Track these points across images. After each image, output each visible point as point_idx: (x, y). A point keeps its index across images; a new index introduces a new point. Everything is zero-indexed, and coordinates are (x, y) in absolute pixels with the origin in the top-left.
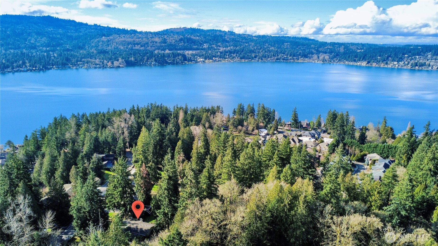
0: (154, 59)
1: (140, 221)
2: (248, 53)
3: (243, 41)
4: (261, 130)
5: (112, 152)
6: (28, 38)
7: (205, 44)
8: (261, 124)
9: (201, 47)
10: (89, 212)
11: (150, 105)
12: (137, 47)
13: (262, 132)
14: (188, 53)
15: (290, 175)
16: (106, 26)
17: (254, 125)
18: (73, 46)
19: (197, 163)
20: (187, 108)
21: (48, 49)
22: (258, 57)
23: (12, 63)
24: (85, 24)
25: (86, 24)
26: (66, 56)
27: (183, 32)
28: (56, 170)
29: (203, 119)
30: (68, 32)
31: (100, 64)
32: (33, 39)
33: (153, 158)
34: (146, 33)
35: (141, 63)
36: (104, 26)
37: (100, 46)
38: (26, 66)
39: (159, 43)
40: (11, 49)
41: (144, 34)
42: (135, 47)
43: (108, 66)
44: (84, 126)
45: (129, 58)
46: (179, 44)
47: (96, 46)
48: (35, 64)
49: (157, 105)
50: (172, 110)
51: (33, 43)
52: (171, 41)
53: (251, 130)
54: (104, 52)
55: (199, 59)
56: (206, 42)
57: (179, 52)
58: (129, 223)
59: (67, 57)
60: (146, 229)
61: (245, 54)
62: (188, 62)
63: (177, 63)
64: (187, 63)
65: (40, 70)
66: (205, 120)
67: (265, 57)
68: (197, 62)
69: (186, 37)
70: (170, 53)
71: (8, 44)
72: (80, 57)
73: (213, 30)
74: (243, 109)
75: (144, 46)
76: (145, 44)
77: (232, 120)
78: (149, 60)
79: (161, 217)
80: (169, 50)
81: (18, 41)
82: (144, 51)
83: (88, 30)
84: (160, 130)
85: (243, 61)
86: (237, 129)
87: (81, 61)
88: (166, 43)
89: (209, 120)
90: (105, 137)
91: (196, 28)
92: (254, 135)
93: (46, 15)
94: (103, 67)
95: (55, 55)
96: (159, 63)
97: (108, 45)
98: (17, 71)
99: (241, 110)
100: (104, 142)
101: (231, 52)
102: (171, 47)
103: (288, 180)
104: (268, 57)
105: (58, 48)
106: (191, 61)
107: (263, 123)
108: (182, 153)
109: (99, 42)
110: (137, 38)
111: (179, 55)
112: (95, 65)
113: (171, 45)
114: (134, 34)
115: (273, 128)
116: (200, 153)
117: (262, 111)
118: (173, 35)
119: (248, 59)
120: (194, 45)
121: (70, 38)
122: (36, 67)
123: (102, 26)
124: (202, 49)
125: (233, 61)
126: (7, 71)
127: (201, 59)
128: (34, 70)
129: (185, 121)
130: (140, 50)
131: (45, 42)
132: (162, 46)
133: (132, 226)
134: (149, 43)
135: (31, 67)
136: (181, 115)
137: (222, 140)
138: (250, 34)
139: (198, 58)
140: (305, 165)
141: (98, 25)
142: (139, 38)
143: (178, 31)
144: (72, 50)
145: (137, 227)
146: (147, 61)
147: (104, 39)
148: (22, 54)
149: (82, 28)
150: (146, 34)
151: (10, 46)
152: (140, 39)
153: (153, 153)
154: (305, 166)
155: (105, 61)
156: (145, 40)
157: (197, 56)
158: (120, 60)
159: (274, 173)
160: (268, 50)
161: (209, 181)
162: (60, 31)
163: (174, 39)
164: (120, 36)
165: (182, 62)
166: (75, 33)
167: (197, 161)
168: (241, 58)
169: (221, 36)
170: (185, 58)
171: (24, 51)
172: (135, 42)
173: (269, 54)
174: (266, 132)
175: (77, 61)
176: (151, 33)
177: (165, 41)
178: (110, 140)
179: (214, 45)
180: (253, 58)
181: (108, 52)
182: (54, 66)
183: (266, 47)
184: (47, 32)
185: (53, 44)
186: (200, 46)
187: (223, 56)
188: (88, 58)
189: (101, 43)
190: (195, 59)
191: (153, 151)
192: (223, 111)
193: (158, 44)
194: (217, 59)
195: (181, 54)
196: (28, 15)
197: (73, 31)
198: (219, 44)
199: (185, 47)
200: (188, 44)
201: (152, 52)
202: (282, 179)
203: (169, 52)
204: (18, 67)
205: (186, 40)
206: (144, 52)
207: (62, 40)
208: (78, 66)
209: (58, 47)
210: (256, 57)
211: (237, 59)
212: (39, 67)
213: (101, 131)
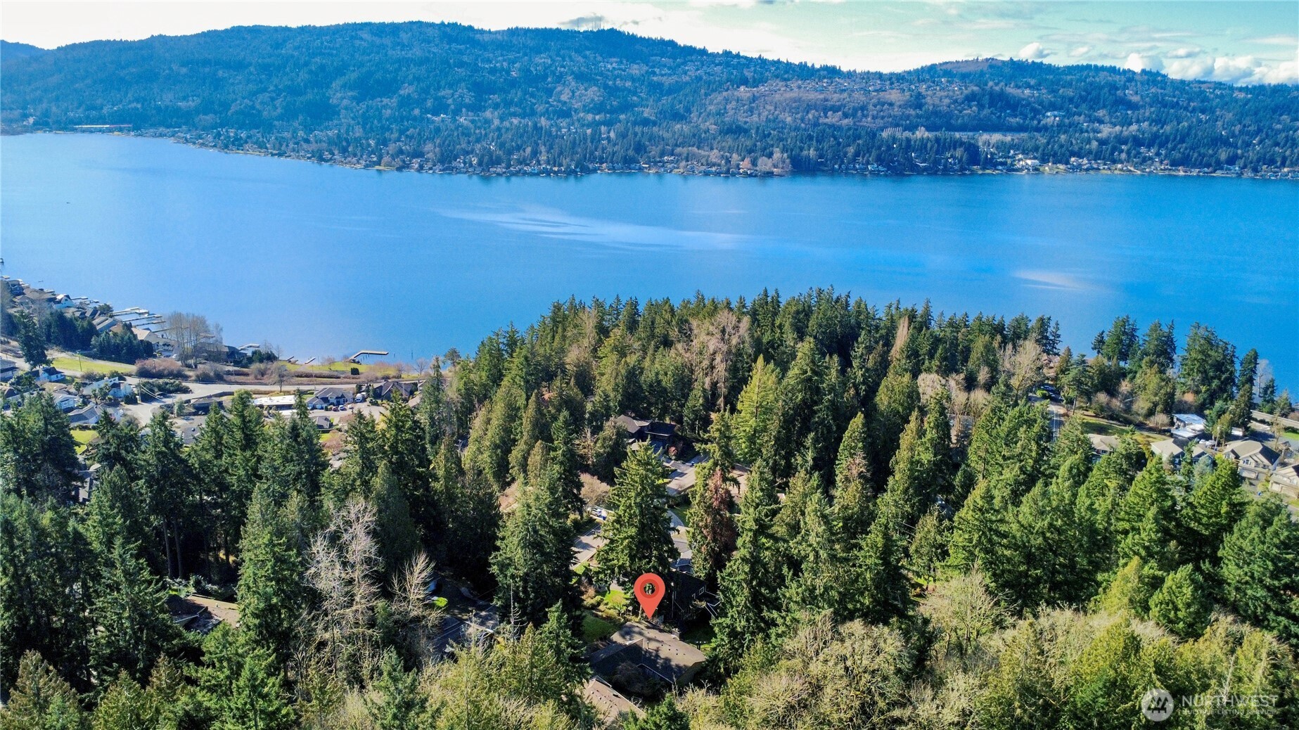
0: (874, 153)
1: (673, 636)
2: (1204, 146)
3: (1192, 104)
4: (1183, 417)
5: (671, 419)
6: (555, 88)
7: (1049, 114)
8: (1189, 398)
9: (1035, 122)
10: (525, 579)
11: (814, 294)
12: (832, 118)
13: (1185, 425)
14: (988, 140)
15: (1188, 605)
16: (755, 55)
17: (1156, 395)
18: (661, 113)
19: (906, 491)
20: (927, 314)
21: (597, 117)
22: (1242, 162)
23: (510, 153)
24: (700, 50)
25: (703, 52)
26: (637, 139)
27: (982, 74)
28: (515, 445)
29: (974, 356)
30: (654, 73)
31: (719, 165)
32: (567, 90)
33: (775, 455)
34: (868, 76)
35: (836, 166)
36: (749, 55)
37: (731, 113)
38: (539, 163)
39: (900, 106)
40: (514, 115)
41: (858, 80)
42: (826, 117)
43: (741, 171)
44: (617, 333)
45: (801, 149)
46: (961, 112)
47: (718, 114)
48: (559, 157)
49: (835, 297)
50: (881, 314)
51: (565, 103)
52: (937, 102)
53: (1144, 411)
54: (736, 130)
55: (1019, 160)
56: (1053, 107)
57: (957, 135)
58: (640, 634)
59: (640, 141)
60: (682, 664)
61: (1193, 149)
62: (984, 168)
63: (947, 172)
64: (980, 172)
65: (569, 173)
66: (978, 359)
67: (1271, 162)
68: (1011, 169)
69: (988, 88)
70: (928, 139)
71: (508, 104)
72: (671, 142)
73: (1088, 67)
74: (1132, 336)
75: (854, 115)
76: (855, 110)
77: (1076, 371)
78: (860, 158)
79: (722, 640)
80: (928, 129)
81: (532, 95)
82: (849, 129)
83: (705, 68)
84: (809, 373)
85: (1182, 173)
86: (1090, 400)
87: (672, 154)
88: (919, 106)
89: (996, 361)
90: (657, 374)
91: (1030, 61)
92: (1151, 430)
93: (606, 27)
94: (728, 172)
95: (612, 135)
96: (889, 168)
97: (751, 110)
98: (516, 174)
99: (1124, 338)
100: (651, 386)
101: (1137, 142)
102: (937, 120)
103: (1178, 620)
104: (1283, 165)
105: (622, 117)
106: (994, 165)
107: (1197, 392)
108: (861, 454)
109: (727, 100)
110: (835, 92)
111: (956, 144)
112: (708, 164)
113: (936, 113)
114: (830, 78)
115: (1227, 416)
116: (918, 462)
117: (1202, 352)
118: (948, 81)
119: (1200, 165)
120: (1010, 116)
121: (656, 88)
122: (560, 165)
123: (743, 57)
124: (1038, 130)
125: (1143, 170)
126: (495, 172)
127: (1029, 162)
128: (555, 173)
129: (913, 353)
130: (839, 128)
131: (593, 100)
132: (908, 117)
133: (645, 646)
134: (871, 107)
135: (549, 164)
136: (902, 335)
137: (1002, 435)
138: (1224, 80)
139: (1020, 156)
140: (1279, 579)
141: (734, 53)
142: (843, 91)
143: (965, 70)
144: (655, 124)
145: (657, 650)
146: (854, 160)
147: (743, 94)
148: (537, 128)
149: (692, 61)
150: (863, 78)
151: (512, 110)
152: (845, 95)
153: (777, 439)
154: (1276, 583)
155: (735, 156)
156: (859, 97)
157: (1018, 149)
158: (777, 155)
159: (1129, 585)
160: (1287, 137)
161: (882, 565)
162: (636, 70)
163: (946, 97)
164: (787, 86)
165: (962, 169)
166: (670, 75)
167: (908, 488)
168: (1175, 164)
169: (1113, 87)
170: (973, 155)
171: (543, 122)
172: (829, 104)
173: (1288, 153)
174: (1199, 425)
175: (662, 154)
176: (880, 76)
177: (918, 102)
178: (667, 382)
179: (1082, 118)
180: (1219, 165)
181: (746, 131)
182: (604, 165)
183: (1279, 126)
184: (601, 74)
185: (612, 106)
186: (1033, 119)
187: (1107, 153)
188: (693, 146)
189: (734, 103)
190: (1009, 161)
191: (779, 432)
192: (1059, 336)
193: (896, 111)
194: (1085, 161)
195: (962, 144)
196: (564, 28)
197: (666, 71)
198: (1101, 113)
199: (980, 119)
200: (992, 113)
201: (873, 135)
202: (1155, 611)
203: (927, 134)
204: (520, 162)
205: (986, 100)
206: (851, 132)
207: (635, 94)
208: (663, 166)
209: (623, 113)
210: (1232, 161)
211: (1158, 167)
212: (569, 166)
213: (654, 355)
